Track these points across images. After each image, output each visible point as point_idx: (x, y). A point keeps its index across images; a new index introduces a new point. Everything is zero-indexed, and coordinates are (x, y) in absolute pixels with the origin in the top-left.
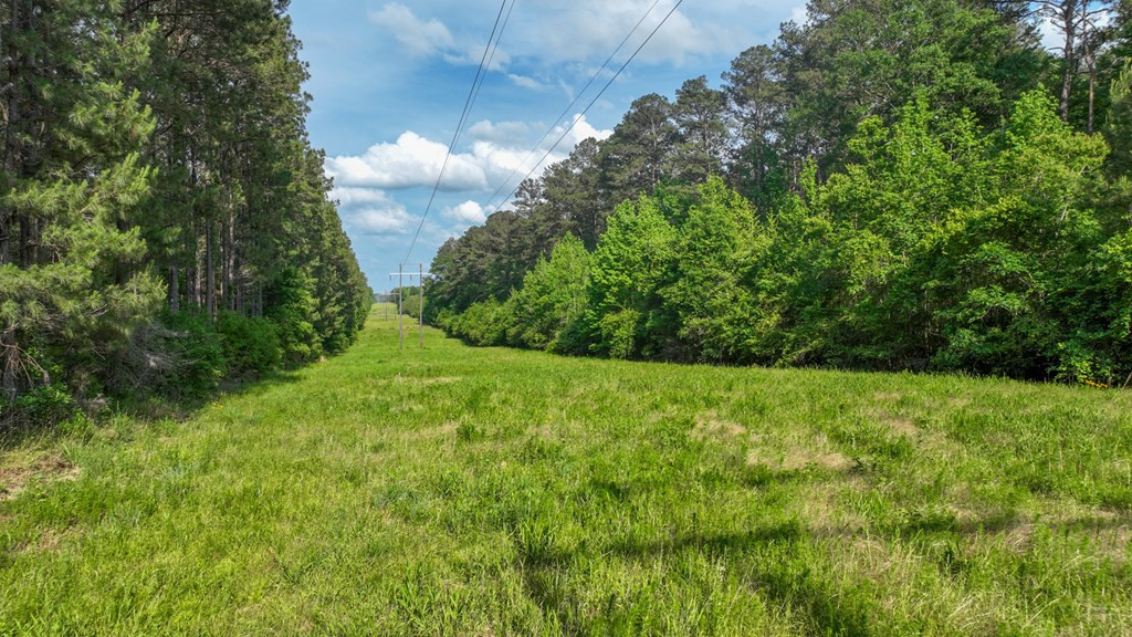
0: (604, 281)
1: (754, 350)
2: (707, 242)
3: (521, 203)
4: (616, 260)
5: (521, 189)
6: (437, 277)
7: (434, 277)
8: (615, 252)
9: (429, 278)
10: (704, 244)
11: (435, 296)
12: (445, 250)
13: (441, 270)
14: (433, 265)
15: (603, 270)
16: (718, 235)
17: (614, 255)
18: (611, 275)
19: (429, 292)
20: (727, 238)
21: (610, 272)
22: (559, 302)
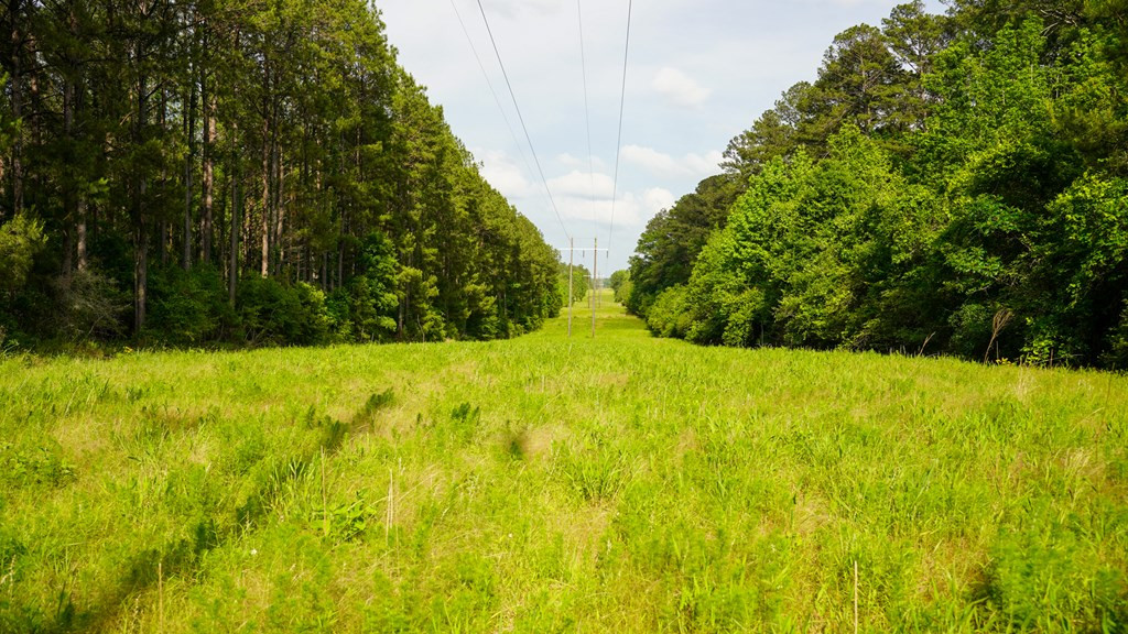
0: (735, 255)
1: (819, 333)
2: (819, 205)
3: (731, 165)
4: (751, 229)
5: (730, 148)
6: (646, 257)
7: (642, 256)
8: (752, 219)
9: (637, 258)
10: (816, 207)
11: (642, 280)
12: (655, 223)
13: (649, 248)
14: (641, 242)
15: (738, 241)
16: (833, 197)
17: (750, 223)
18: (745, 247)
19: (637, 275)
20: (846, 201)
21: (744, 243)
22: (719, 283)
